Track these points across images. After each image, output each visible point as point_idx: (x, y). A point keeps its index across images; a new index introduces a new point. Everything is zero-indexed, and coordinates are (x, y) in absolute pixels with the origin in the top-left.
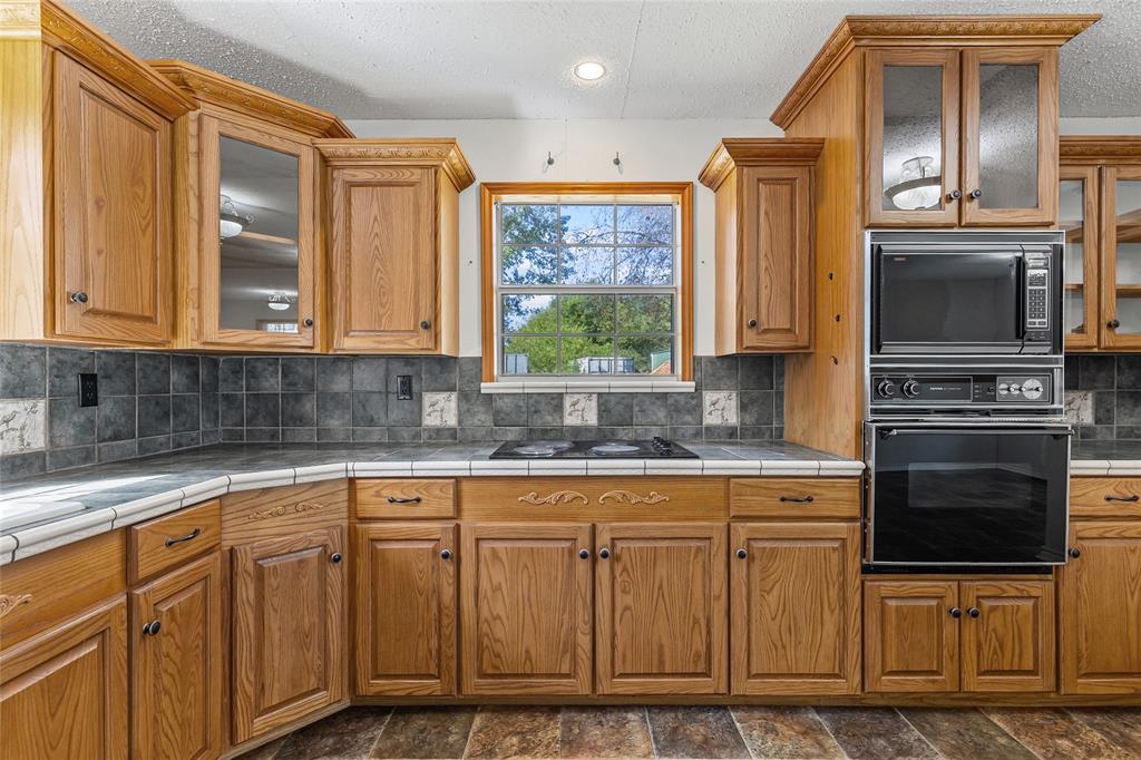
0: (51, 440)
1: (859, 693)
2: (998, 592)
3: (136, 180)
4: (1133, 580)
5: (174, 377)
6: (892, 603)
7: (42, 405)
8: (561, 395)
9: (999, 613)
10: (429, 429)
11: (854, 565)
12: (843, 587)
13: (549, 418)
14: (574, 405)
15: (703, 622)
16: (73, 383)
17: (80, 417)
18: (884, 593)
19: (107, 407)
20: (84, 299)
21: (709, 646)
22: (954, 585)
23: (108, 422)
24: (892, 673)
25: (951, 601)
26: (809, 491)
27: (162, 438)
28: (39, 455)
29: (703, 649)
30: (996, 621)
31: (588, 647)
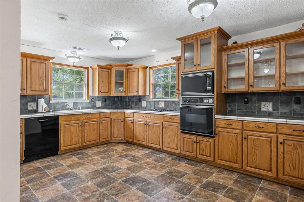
0: (102, 106)
1: (180, 153)
2: (203, 140)
3: (107, 78)
4: (231, 142)
5: (116, 99)
6: (185, 139)
7: (101, 102)
8: (159, 102)
9: (203, 143)
10: (143, 107)
11: (180, 131)
12: (178, 135)
13: (157, 106)
14: (161, 103)
15: (159, 137)
16: (104, 100)
17: (105, 103)
18: (184, 137)
19: (107, 102)
20: (101, 91)
21: (160, 141)
22: (195, 137)
23: (108, 104)
24: (185, 151)
25: (195, 140)
26: (173, 118)
27: (114, 107)
28: (100, 107)
29: (159, 141)
30: (202, 145)
31: (146, 138)
